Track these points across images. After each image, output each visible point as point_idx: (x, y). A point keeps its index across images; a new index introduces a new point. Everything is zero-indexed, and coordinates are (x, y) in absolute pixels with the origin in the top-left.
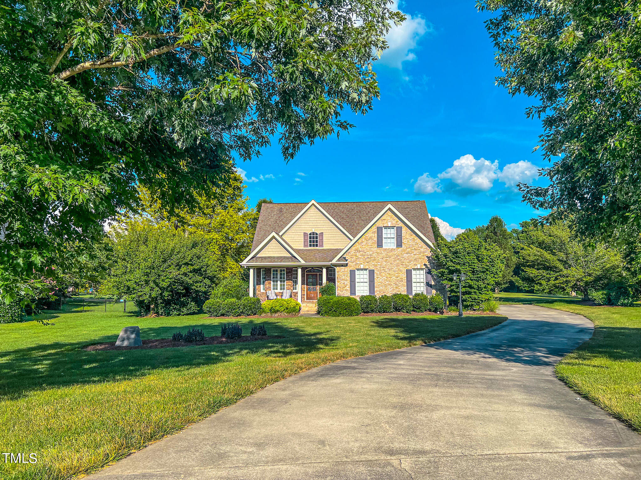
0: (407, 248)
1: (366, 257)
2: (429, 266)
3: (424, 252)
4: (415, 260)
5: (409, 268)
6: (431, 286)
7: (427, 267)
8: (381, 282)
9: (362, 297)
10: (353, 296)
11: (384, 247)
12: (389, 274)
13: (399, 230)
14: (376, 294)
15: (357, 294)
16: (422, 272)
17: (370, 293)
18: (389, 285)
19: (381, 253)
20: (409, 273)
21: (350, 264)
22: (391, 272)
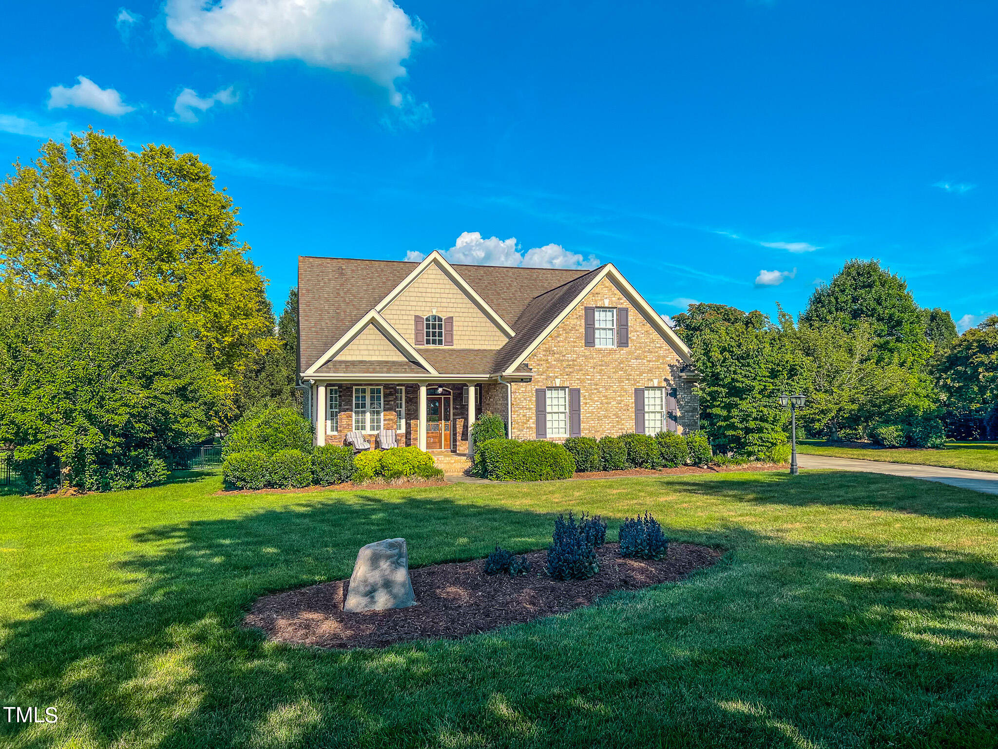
0: (636, 349)
1: (564, 364)
2: (672, 382)
3: (664, 357)
4: (650, 371)
5: (640, 385)
6: (675, 419)
7: (669, 385)
8: (593, 412)
11: (596, 346)
12: (606, 397)
13: (623, 313)
14: (582, 434)
15: (548, 435)
17: (572, 432)
18: (605, 417)
19: (593, 358)
20: (639, 394)
21: (536, 377)
22: (610, 393)
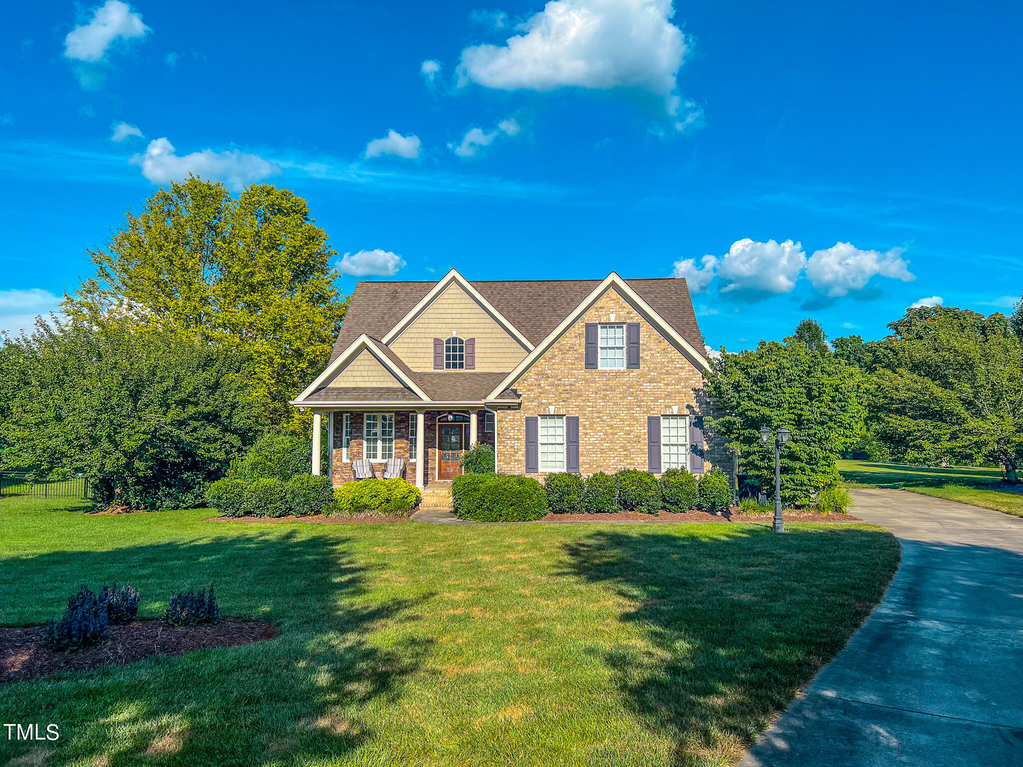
0: (649, 371)
1: (561, 389)
2: (697, 410)
3: (687, 379)
4: (668, 396)
5: (655, 413)
6: (701, 453)
7: (693, 412)
8: (594, 444)
9: (551, 478)
10: (532, 475)
11: (600, 368)
12: (611, 426)
13: (633, 331)
14: (581, 469)
15: (540, 470)
16: (682, 423)
17: (569, 467)
18: (610, 450)
19: (595, 382)
20: (653, 424)
21: (526, 404)
22: (616, 422)
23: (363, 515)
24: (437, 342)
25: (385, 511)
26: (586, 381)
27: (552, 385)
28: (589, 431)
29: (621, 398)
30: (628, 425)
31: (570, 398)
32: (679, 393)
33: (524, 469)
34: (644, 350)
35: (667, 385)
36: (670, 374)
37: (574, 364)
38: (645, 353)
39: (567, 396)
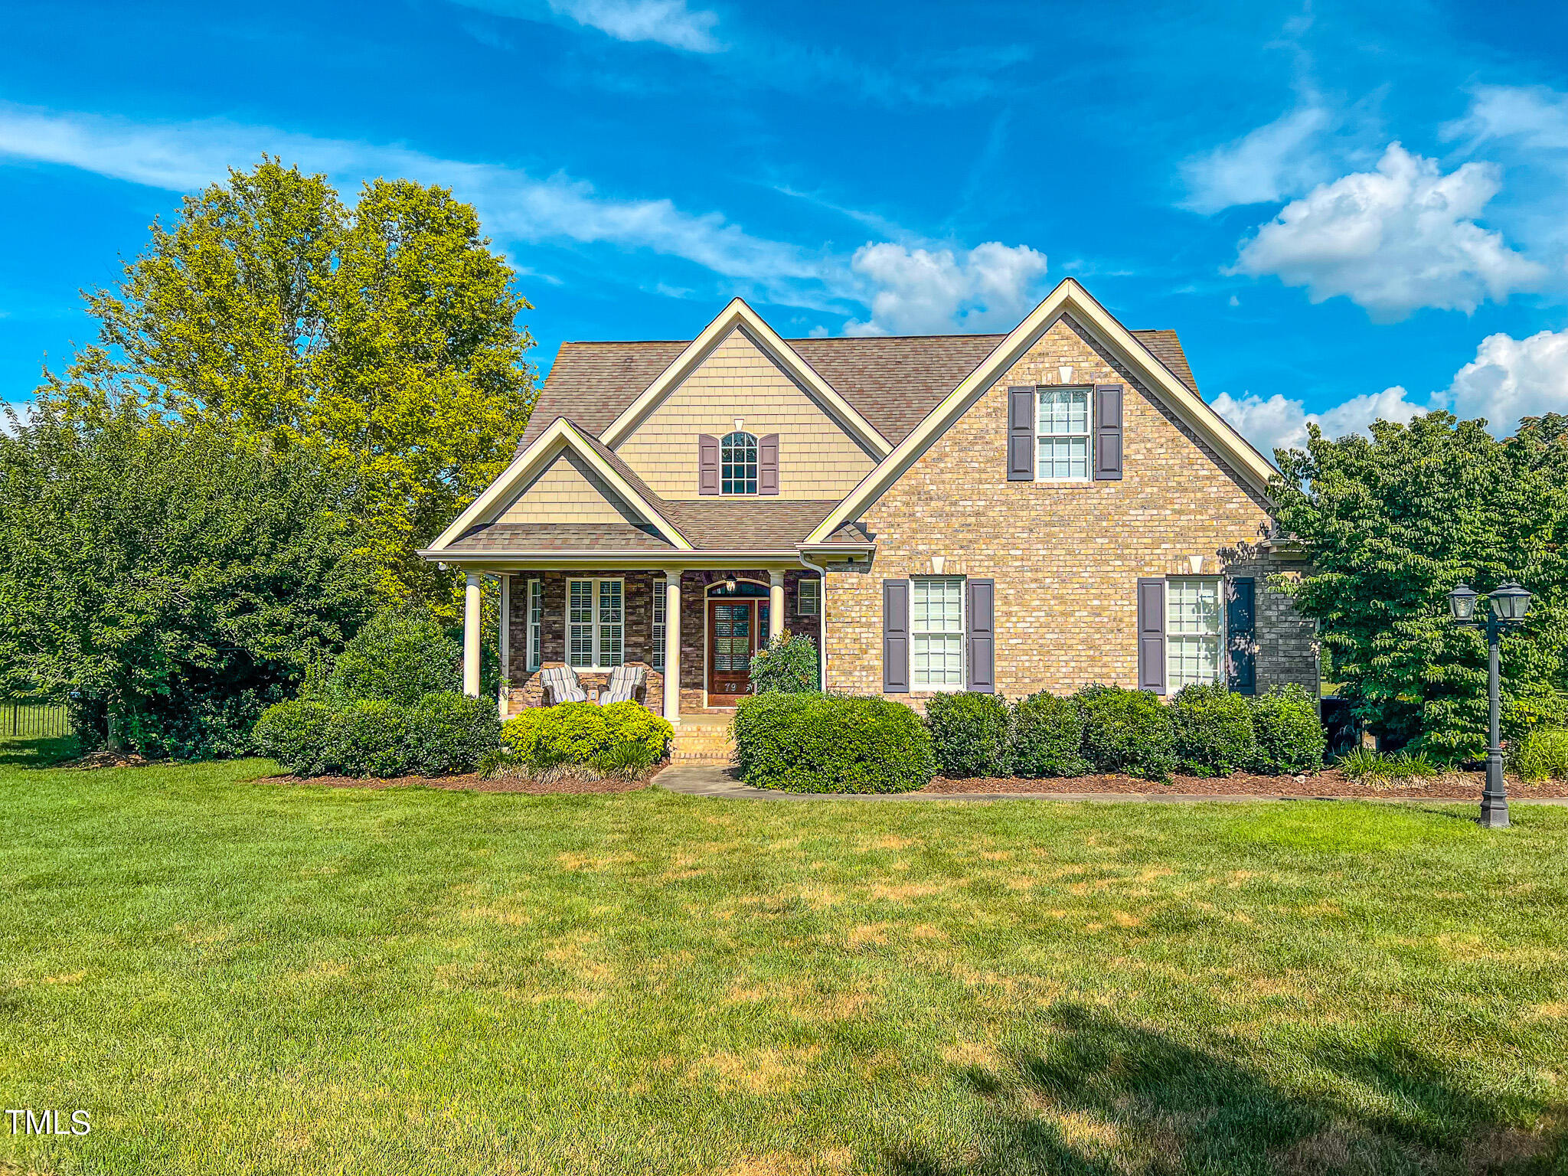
0: (1142, 484)
1: (956, 522)
4: (1181, 535)
5: (1151, 572)
7: (1234, 570)
8: (1026, 636)
9: (940, 702)
10: (896, 698)
11: (1037, 479)
12: (1061, 599)
13: (1108, 402)
14: (999, 687)
15: (914, 686)
16: (1208, 592)
17: (973, 681)
18: (1059, 646)
19: (1026, 507)
20: (1150, 594)
21: (883, 553)
22: (1070, 590)
23: (556, 773)
24: (705, 441)
25: (599, 767)
26: (1009, 504)
27: (939, 514)
28: (1015, 608)
29: (1083, 541)
30: (1097, 597)
31: (976, 542)
32: (1204, 529)
33: (880, 684)
34: (1132, 441)
35: (1180, 512)
36: (1186, 490)
37: (984, 471)
38: (1134, 447)
39: (970, 536)
